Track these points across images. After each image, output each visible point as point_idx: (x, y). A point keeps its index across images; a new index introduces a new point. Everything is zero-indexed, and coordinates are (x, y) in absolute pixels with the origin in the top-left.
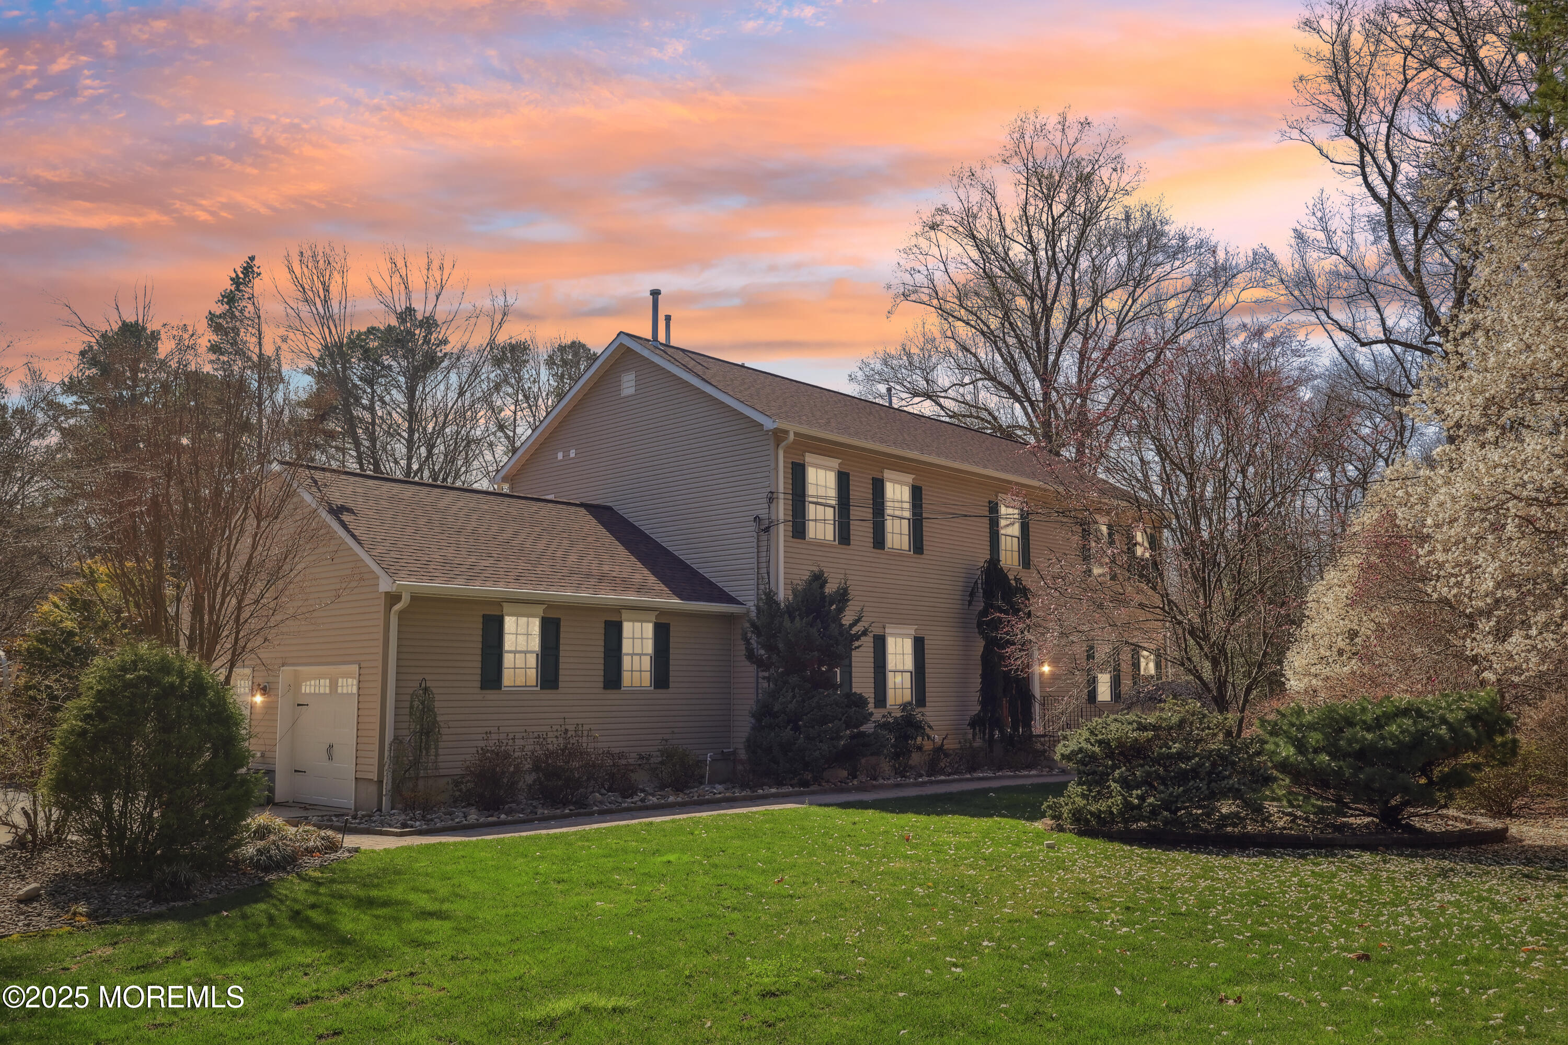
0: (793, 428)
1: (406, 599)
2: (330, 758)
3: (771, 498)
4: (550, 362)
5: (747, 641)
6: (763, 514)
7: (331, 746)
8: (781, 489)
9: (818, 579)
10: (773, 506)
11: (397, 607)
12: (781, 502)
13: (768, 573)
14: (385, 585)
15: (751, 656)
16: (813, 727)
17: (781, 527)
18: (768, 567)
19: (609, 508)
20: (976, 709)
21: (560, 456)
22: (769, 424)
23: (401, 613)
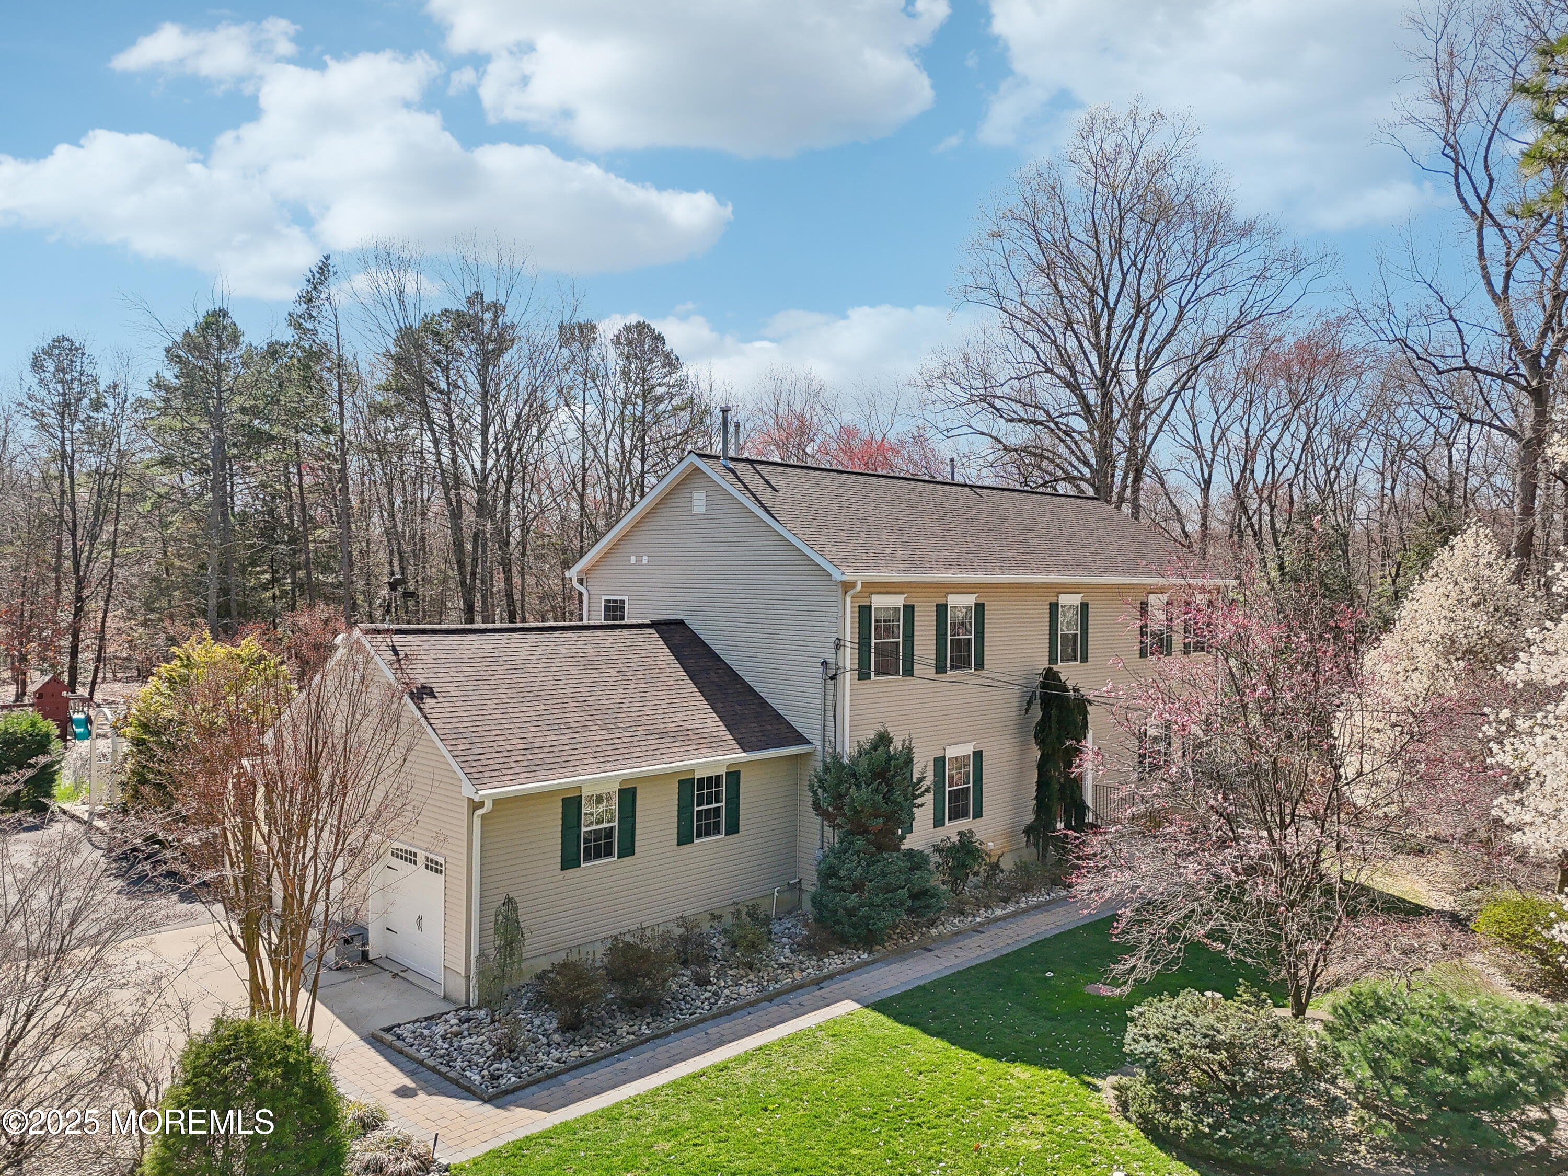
0: (859, 576)
1: (488, 806)
2: (420, 928)
3: (838, 645)
4: (617, 342)
5: (815, 793)
6: (831, 658)
7: (420, 918)
8: (848, 638)
9: (883, 739)
10: (841, 652)
11: (480, 812)
12: (848, 650)
13: (835, 717)
14: (468, 790)
15: (816, 806)
16: (877, 894)
17: (848, 675)
18: (835, 711)
19: (681, 623)
20: (1030, 818)
21: (633, 560)
22: (837, 576)
23: (483, 817)
